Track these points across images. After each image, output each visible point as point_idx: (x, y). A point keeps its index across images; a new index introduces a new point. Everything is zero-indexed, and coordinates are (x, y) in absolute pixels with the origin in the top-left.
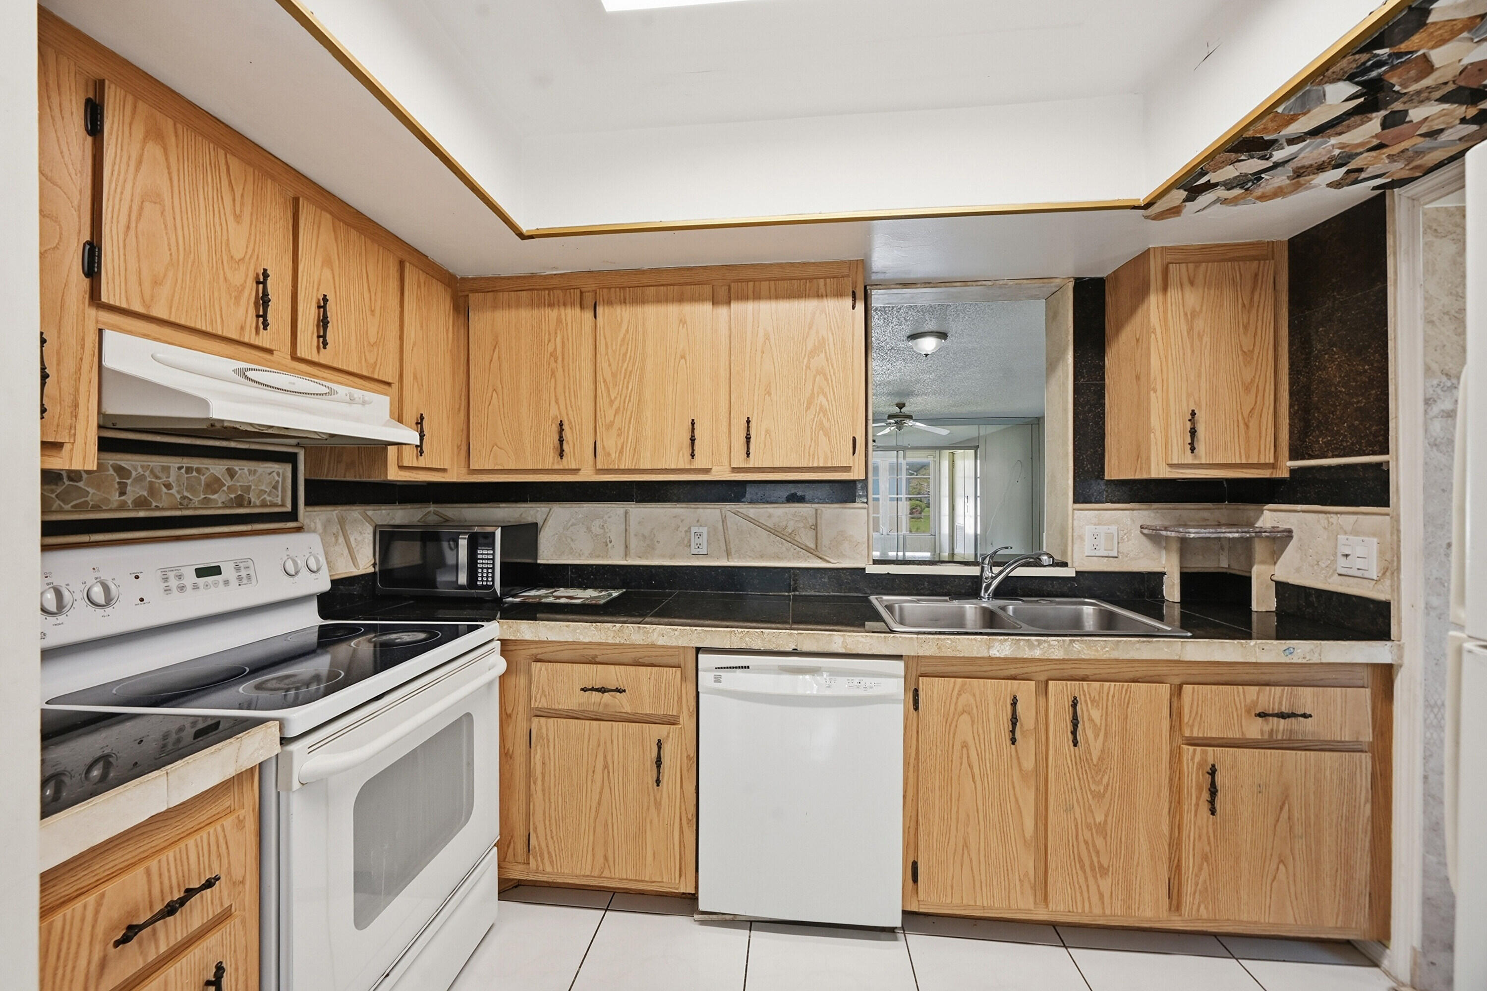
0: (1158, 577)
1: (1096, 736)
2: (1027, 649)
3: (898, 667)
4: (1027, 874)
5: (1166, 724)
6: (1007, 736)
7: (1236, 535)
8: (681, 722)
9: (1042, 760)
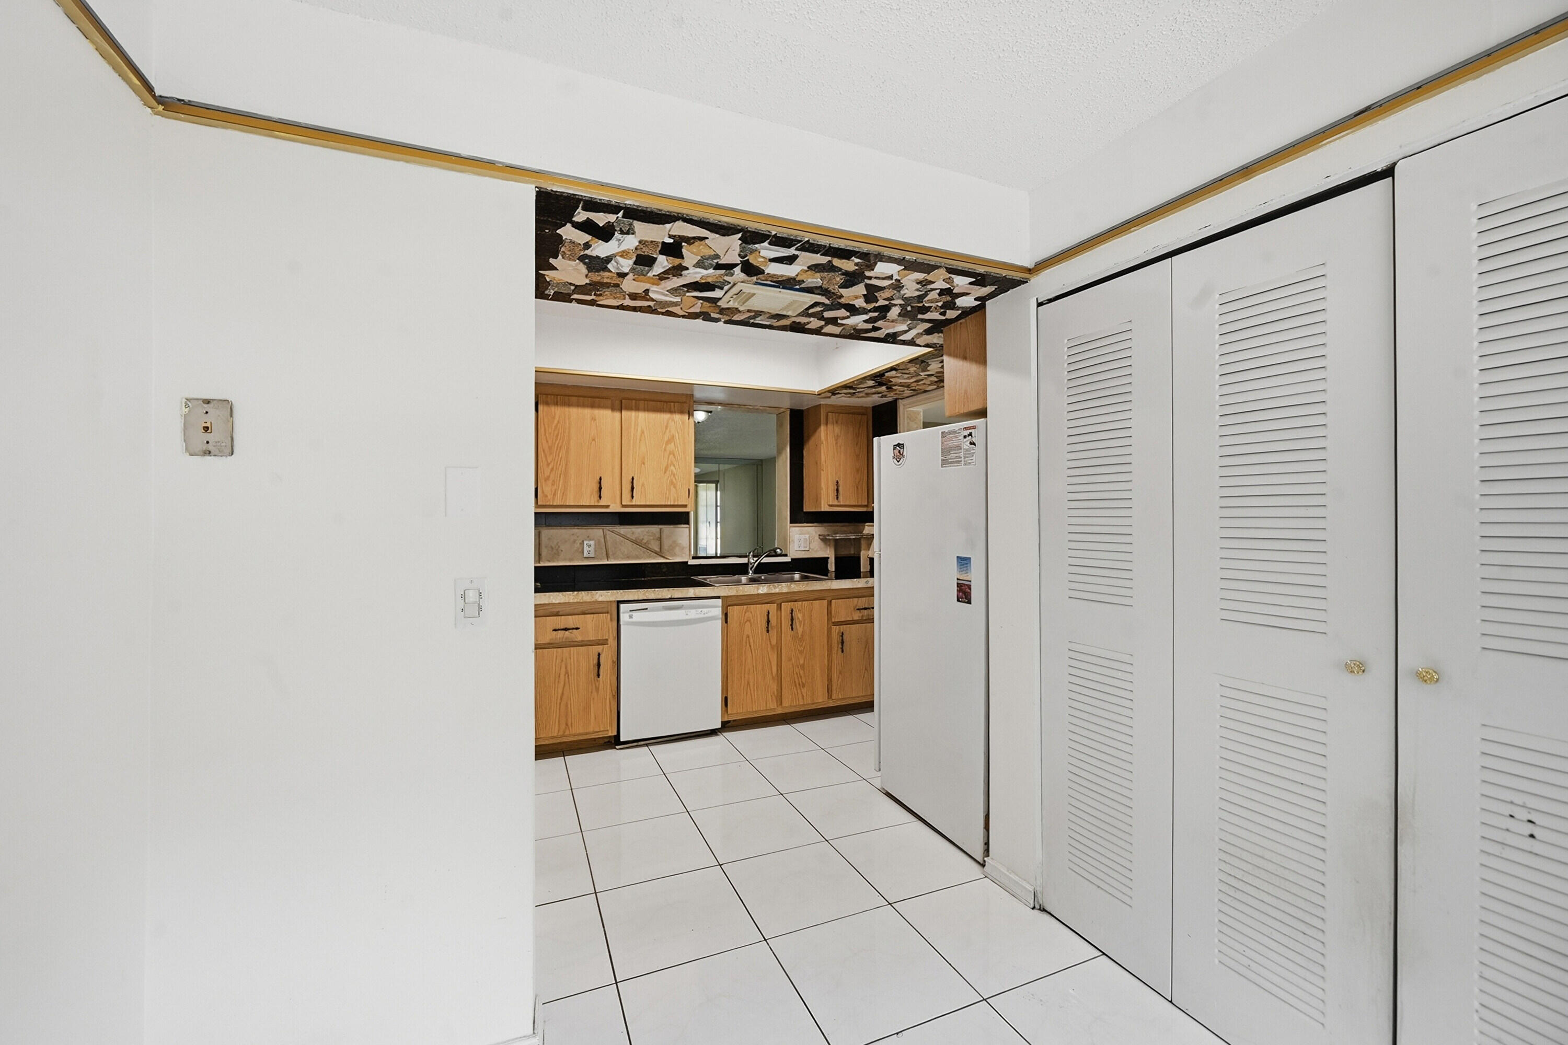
0: (826, 560)
1: (800, 626)
2: (773, 588)
3: (720, 601)
4: (774, 693)
5: (826, 618)
6: (765, 630)
7: (854, 537)
8: (609, 643)
9: (779, 638)
